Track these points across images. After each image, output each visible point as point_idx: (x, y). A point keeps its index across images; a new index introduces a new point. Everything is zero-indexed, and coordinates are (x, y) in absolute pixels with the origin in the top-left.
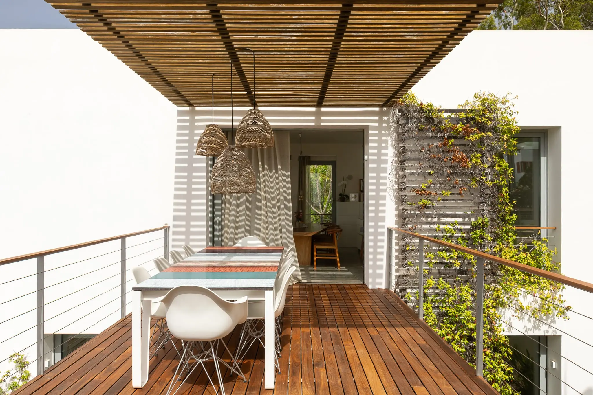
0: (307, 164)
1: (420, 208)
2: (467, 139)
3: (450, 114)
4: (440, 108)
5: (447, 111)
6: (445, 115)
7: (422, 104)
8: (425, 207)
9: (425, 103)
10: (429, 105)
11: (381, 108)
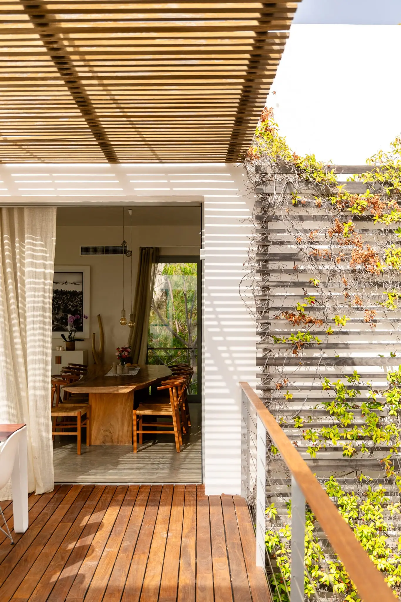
0: (152, 262)
1: (295, 347)
2: (378, 222)
3: (352, 176)
4: (331, 164)
5: (340, 170)
6: (343, 178)
7: (296, 157)
8: (302, 346)
9: (302, 154)
10: (308, 158)
11: (226, 164)
